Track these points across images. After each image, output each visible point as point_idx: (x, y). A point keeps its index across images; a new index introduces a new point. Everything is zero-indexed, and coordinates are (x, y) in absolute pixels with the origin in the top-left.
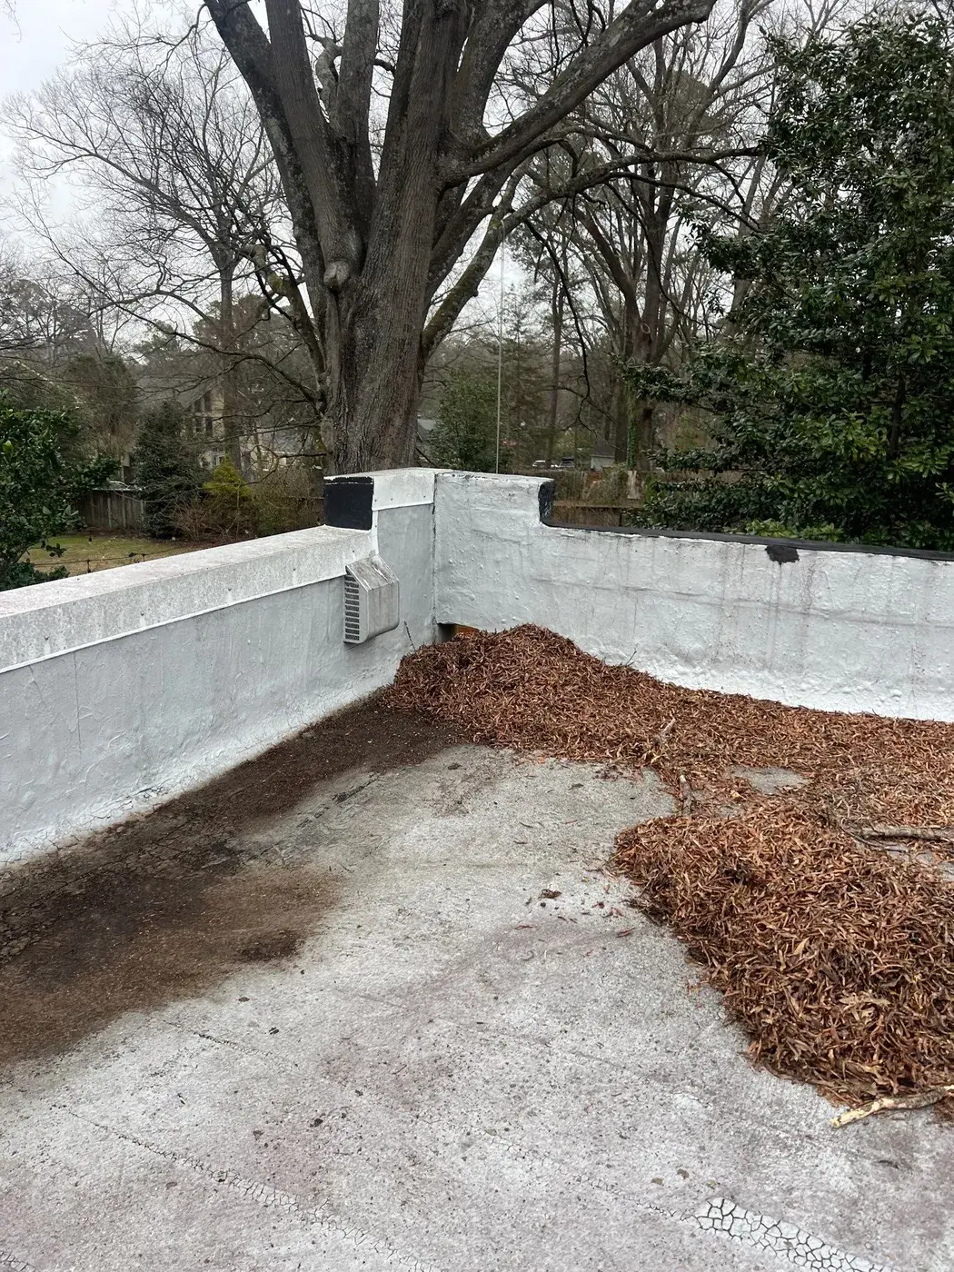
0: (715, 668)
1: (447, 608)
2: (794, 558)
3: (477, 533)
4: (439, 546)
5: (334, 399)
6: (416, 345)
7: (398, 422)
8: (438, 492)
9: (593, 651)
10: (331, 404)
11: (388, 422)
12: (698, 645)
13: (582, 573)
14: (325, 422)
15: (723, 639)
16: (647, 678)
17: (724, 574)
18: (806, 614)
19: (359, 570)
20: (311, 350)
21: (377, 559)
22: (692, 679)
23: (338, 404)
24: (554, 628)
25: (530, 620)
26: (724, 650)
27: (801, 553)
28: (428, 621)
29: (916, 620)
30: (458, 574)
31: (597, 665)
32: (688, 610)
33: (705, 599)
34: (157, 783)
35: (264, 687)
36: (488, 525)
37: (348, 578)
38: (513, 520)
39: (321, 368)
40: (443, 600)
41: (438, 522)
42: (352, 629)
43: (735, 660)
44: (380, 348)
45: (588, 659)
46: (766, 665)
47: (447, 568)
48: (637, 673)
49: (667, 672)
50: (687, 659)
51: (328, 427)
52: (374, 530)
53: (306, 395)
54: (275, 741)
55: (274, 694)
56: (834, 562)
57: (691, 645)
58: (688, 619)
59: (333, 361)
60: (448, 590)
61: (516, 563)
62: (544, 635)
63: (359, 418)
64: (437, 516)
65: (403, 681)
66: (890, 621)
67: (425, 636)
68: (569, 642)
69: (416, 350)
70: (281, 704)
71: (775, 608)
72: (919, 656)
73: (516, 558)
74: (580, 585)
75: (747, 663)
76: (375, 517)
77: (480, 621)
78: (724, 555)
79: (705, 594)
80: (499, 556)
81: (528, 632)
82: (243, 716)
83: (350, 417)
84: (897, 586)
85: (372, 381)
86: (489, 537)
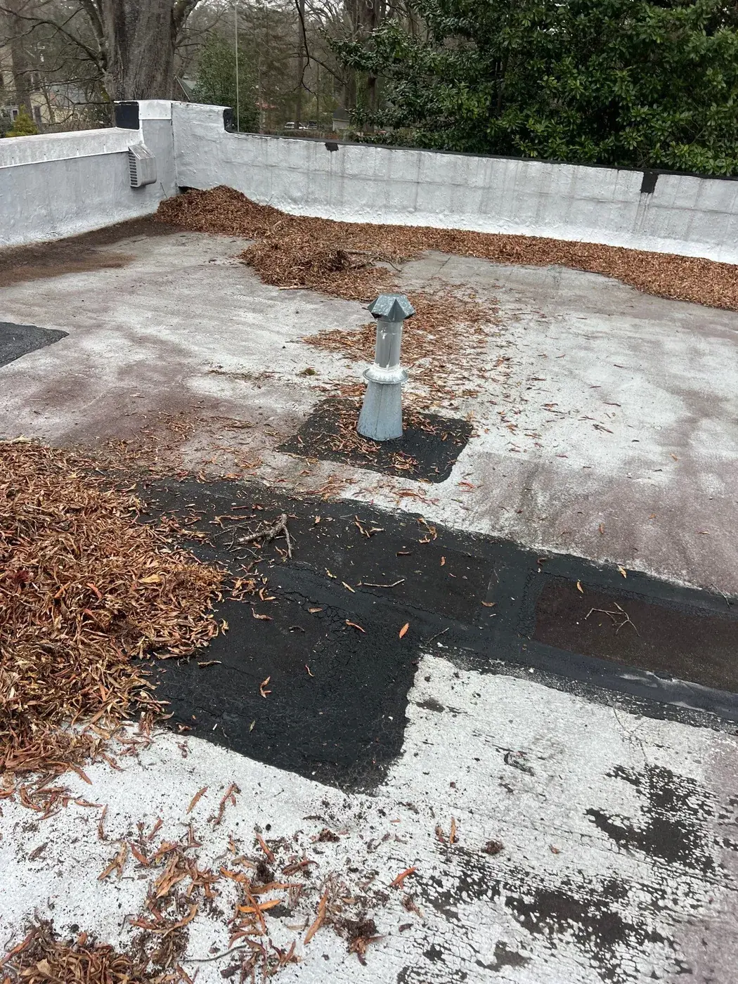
0: (308, 205)
1: (182, 178)
2: (336, 149)
3: (194, 136)
4: (176, 144)
5: (113, 59)
6: (168, 18)
7: (159, 78)
8: (174, 114)
9: (254, 199)
10: (111, 62)
11: (152, 78)
12: (299, 194)
13: (246, 158)
14: (107, 76)
15: (310, 190)
16: (277, 211)
17: (308, 157)
18: (342, 177)
19: (135, 149)
20: (92, 19)
21: (143, 145)
22: (296, 211)
23: (116, 62)
24: (235, 188)
25: (223, 183)
26: (310, 196)
27: (339, 146)
28: (173, 185)
29: (386, 178)
30: (187, 159)
31: (255, 205)
32: (296, 177)
33: (300, 170)
34: (57, 231)
35: (97, 200)
36: (200, 132)
37: (129, 153)
38: (212, 129)
39: (101, 34)
40: (180, 173)
41: (175, 131)
42: (134, 181)
43: (315, 200)
44: (143, 20)
45: (251, 203)
46: (328, 203)
47: (181, 156)
48: (273, 209)
49: (287, 208)
50: (295, 201)
51: (109, 81)
52: (141, 130)
53: (90, 54)
54: (103, 226)
55: (101, 204)
56: (353, 151)
57: (297, 194)
58: (294, 180)
59: (109, 28)
60: (183, 168)
61: (215, 153)
62: (229, 190)
63: (131, 73)
64: (174, 127)
65: (161, 212)
66: (376, 179)
67: (172, 193)
68: (242, 194)
69: (169, 23)
70: (104, 210)
71: (330, 174)
72: (388, 195)
73: (214, 150)
74: (245, 164)
75: (320, 202)
76: (141, 123)
77: (200, 185)
78: (307, 147)
79: (301, 168)
80: (206, 149)
81: (223, 189)
82: (88, 211)
83: (125, 72)
84: (378, 162)
85: (139, 45)
86: (201, 138)
